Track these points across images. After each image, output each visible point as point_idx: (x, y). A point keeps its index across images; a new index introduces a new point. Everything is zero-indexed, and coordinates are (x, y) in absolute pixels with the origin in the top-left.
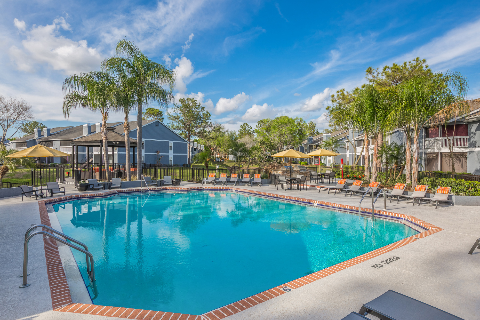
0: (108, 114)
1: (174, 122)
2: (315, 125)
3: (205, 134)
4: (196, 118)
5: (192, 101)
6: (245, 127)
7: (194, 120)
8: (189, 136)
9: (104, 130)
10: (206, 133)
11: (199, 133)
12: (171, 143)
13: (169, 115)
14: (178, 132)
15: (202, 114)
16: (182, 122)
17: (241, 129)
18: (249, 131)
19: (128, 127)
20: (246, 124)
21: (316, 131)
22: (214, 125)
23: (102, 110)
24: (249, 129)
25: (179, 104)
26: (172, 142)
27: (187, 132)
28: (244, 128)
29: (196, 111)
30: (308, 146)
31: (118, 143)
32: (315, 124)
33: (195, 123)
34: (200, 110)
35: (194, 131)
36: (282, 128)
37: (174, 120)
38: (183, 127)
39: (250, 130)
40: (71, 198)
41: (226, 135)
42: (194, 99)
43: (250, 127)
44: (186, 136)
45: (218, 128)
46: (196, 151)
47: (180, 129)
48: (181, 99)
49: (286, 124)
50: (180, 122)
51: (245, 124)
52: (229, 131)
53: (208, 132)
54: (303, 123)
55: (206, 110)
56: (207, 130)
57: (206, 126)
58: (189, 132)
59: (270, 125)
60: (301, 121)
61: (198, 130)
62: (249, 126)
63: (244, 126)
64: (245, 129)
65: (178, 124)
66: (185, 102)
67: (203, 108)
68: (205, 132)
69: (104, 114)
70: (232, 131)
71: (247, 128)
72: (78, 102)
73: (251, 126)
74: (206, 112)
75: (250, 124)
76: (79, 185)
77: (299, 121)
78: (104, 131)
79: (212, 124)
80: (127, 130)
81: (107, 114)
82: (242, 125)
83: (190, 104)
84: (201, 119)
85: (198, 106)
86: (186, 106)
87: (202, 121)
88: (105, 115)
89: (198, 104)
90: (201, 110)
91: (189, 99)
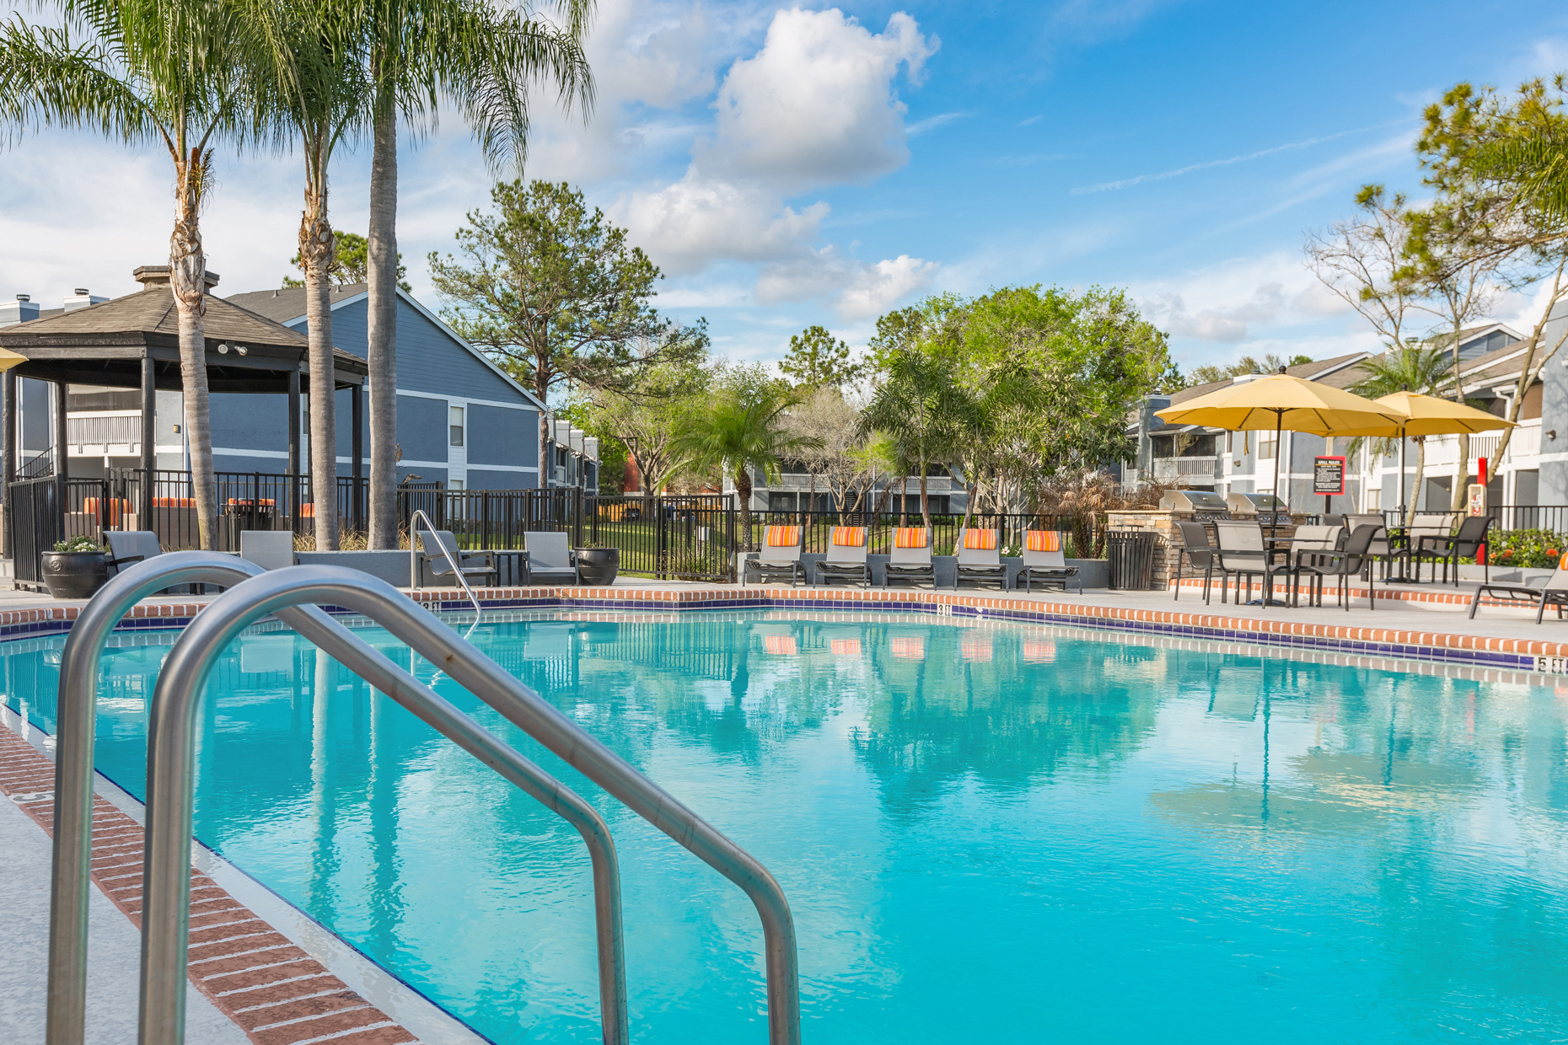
0: (207, 157)
1: (462, 303)
2: (1164, 340)
3: (627, 371)
4: (583, 283)
5: (557, 197)
6: (815, 348)
7: (570, 298)
8: (544, 381)
9: (185, 252)
10: (627, 364)
11: (594, 362)
12: (457, 410)
13: (441, 269)
14: (490, 356)
15: (609, 267)
16: (505, 304)
17: (794, 355)
18: (835, 369)
19: (323, 238)
20: (817, 331)
21: (1167, 373)
22: (668, 327)
23: (174, 139)
24: (835, 355)
25: (492, 212)
26: (462, 402)
27: (534, 361)
28: (809, 350)
29: (583, 248)
30: (1145, 441)
31: (242, 350)
32: (1167, 336)
33: (576, 310)
34: (600, 246)
35: (572, 351)
36: (1020, 341)
37: (466, 295)
38: (510, 335)
39: (840, 360)
40: (29, 622)
41: (718, 385)
42: (572, 190)
43: (837, 345)
44: (527, 378)
45: (691, 341)
46: (563, 464)
47: (496, 343)
48: (502, 187)
49: (1040, 323)
50: (495, 308)
51: (814, 328)
52: (731, 366)
53: (641, 361)
54: (1122, 319)
55: (629, 244)
56: (637, 347)
57: (628, 330)
58: (542, 357)
59: (955, 331)
60: (1116, 309)
61: (586, 351)
62: (833, 341)
63: (808, 340)
64: (815, 354)
65: (484, 314)
66: (523, 204)
67: (617, 236)
68: (625, 358)
69: (185, 159)
70: (747, 365)
71: (826, 351)
72: (32, 94)
73: (842, 345)
74: (630, 257)
75: (838, 335)
76: (54, 558)
77: (1104, 309)
78: (185, 262)
79: (661, 320)
80: (321, 256)
81: (201, 159)
82: (801, 336)
83: (550, 215)
84: (604, 293)
85: (588, 226)
86: (532, 221)
87: (611, 300)
88: (189, 166)
89: (591, 214)
90: (607, 247)
91: (541, 185)
